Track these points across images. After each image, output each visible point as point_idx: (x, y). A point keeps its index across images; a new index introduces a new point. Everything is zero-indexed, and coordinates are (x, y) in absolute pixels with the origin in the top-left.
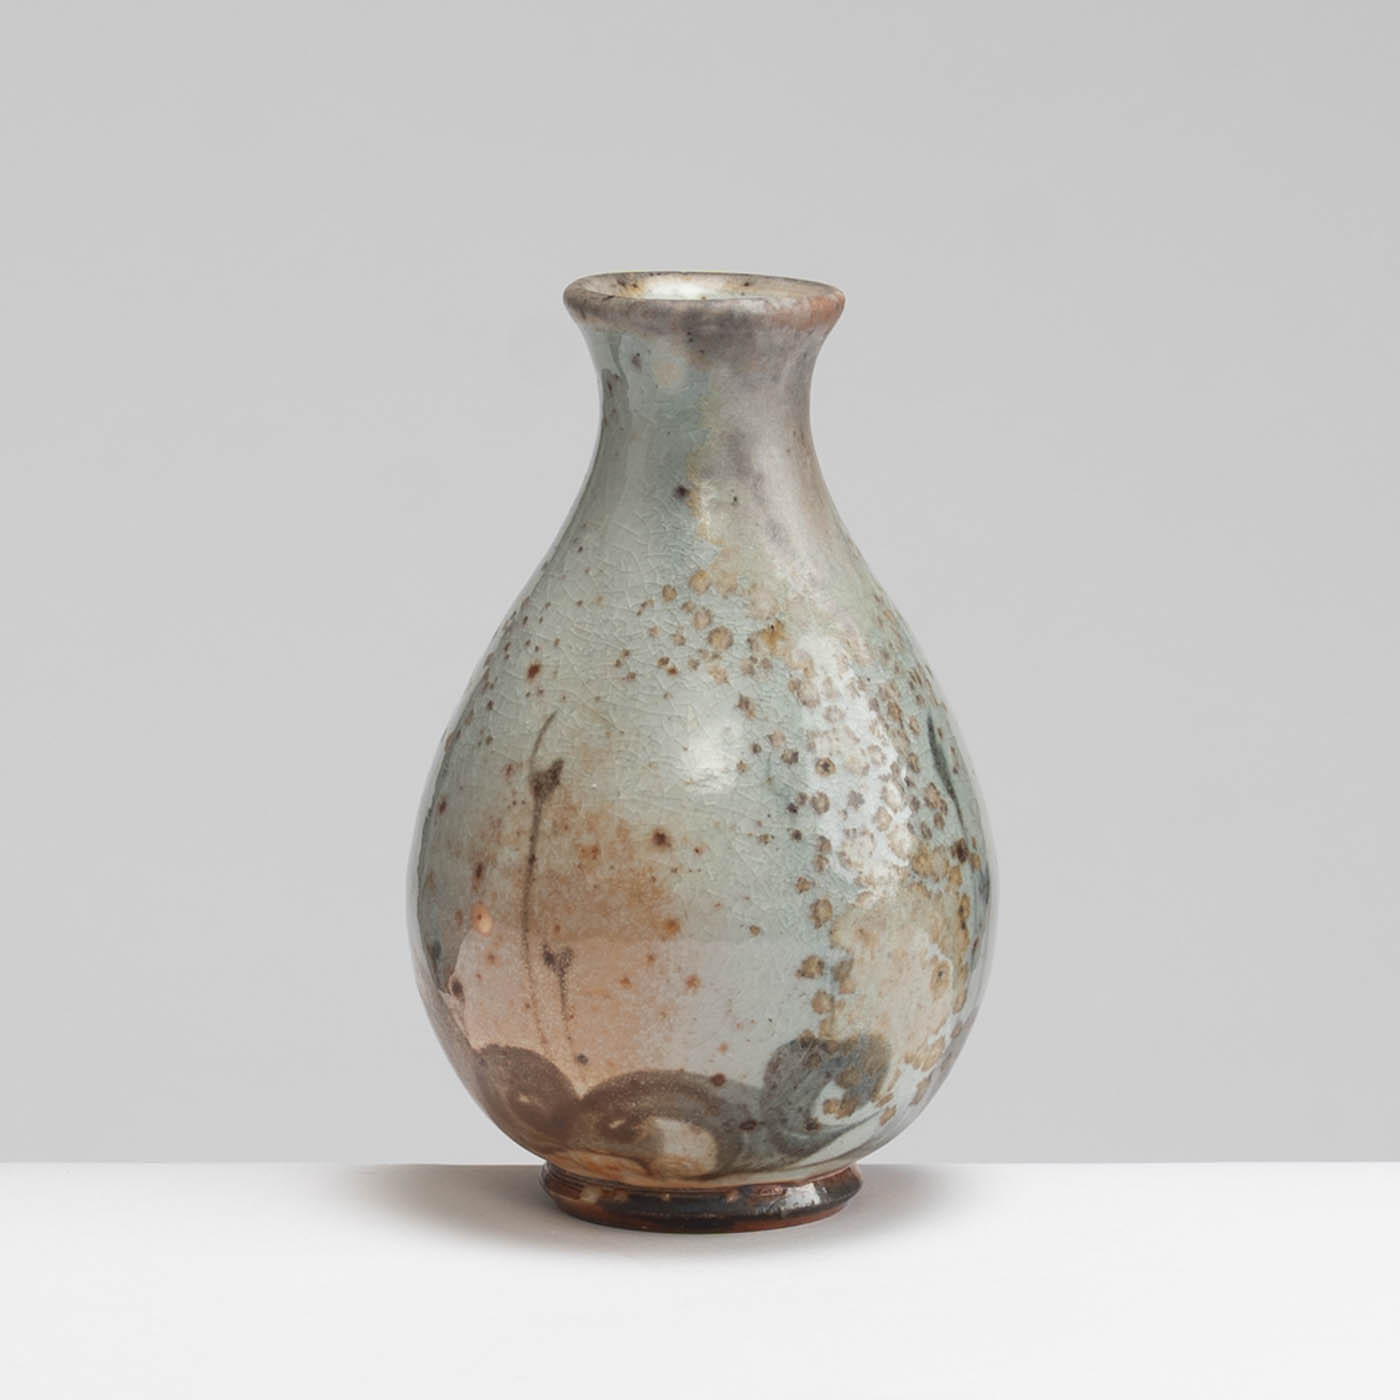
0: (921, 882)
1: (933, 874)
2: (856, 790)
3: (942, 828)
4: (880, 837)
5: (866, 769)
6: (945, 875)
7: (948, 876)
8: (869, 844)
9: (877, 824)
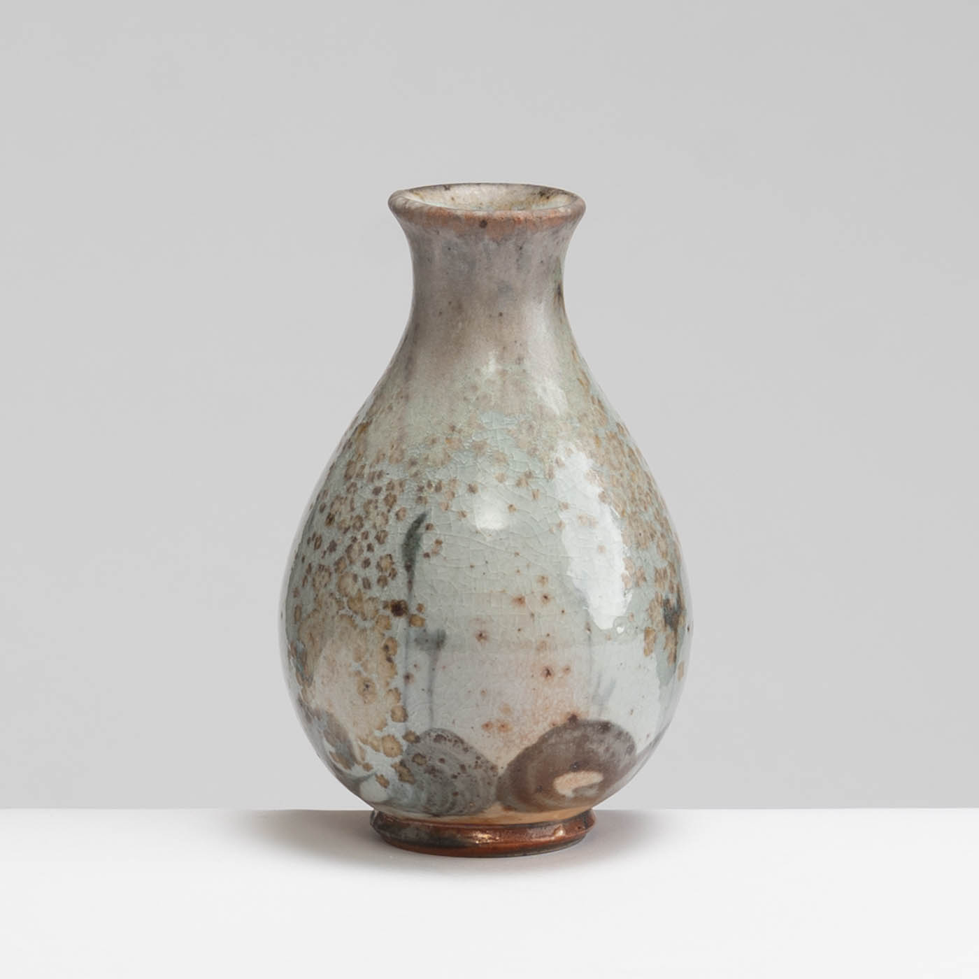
0: (352, 616)
1: (363, 614)
2: (335, 540)
3: (383, 587)
4: (335, 577)
5: (347, 530)
6: (372, 619)
7: (376, 619)
8: (327, 578)
9: (336, 567)
